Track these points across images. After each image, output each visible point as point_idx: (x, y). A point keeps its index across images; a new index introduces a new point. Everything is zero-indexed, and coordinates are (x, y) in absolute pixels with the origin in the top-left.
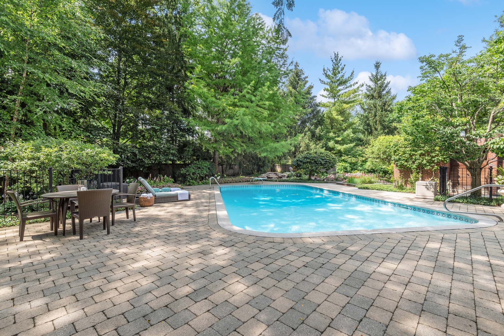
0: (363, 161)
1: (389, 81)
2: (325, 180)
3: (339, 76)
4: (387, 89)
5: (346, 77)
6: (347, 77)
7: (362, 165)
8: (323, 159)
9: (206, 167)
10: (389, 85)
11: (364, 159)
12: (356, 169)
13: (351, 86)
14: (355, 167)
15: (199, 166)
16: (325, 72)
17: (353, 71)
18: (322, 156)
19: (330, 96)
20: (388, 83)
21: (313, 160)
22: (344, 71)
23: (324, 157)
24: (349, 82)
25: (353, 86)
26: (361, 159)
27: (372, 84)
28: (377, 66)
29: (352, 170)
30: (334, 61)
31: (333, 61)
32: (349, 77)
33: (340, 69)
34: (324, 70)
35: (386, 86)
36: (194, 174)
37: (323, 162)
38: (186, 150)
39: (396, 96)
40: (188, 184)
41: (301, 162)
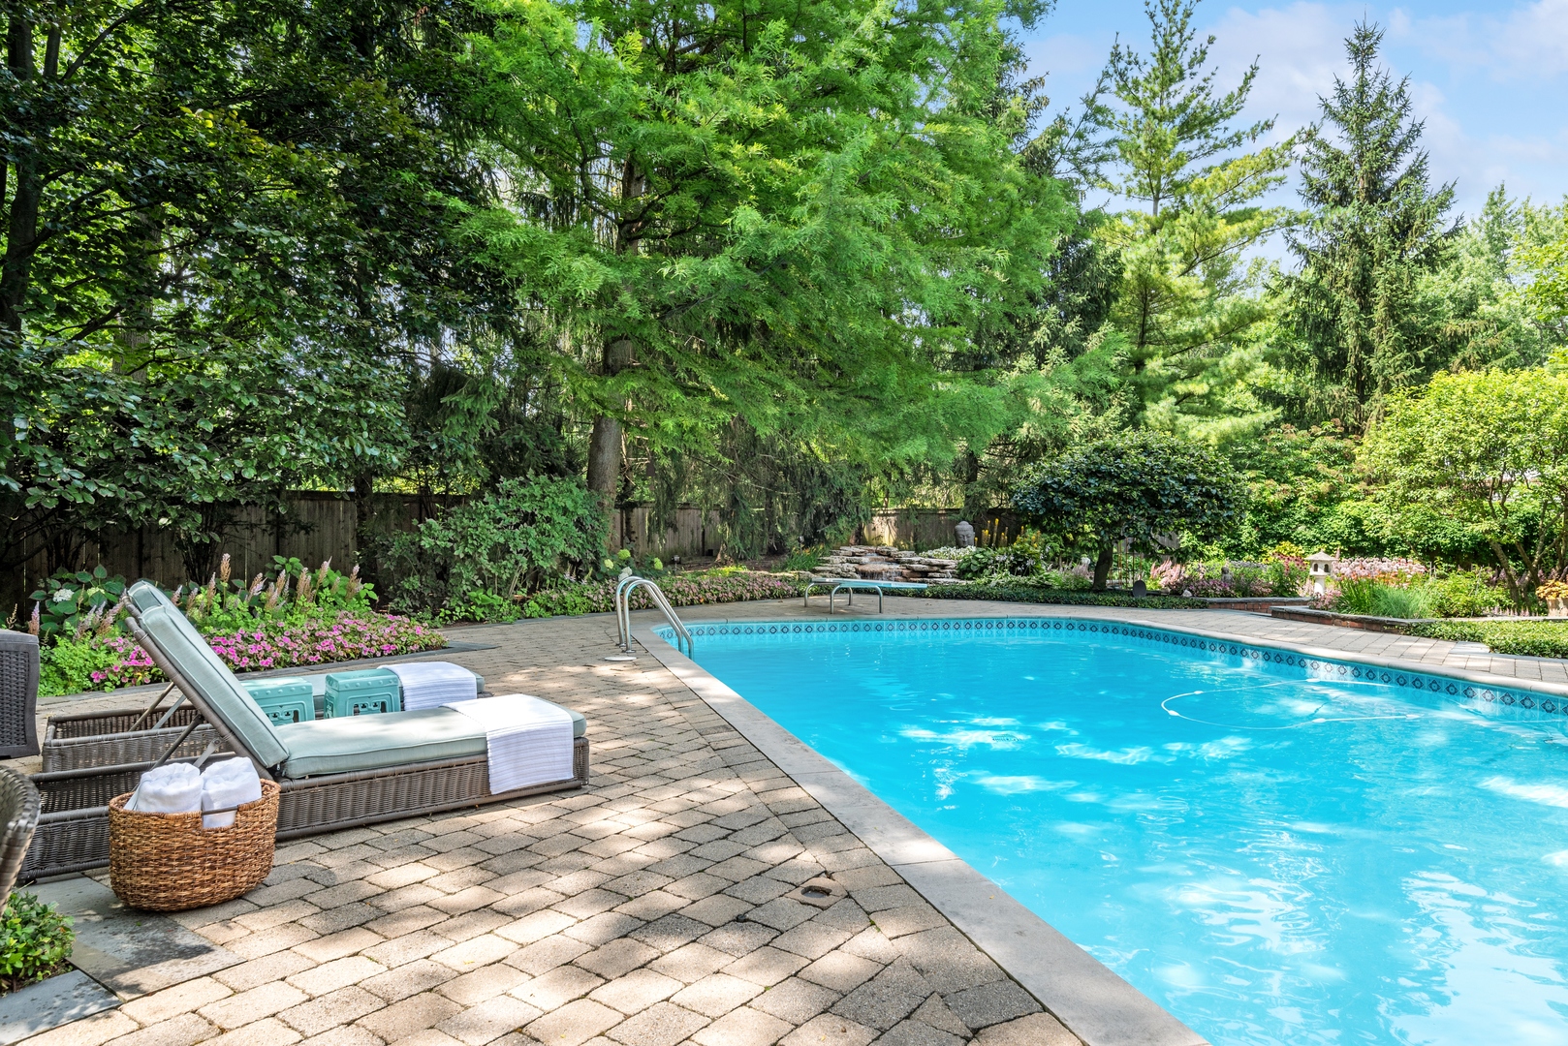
0: (1319, 499)
1: (1417, 122)
2: (1187, 593)
3: (1182, 90)
4: (1407, 160)
5: (1219, 93)
6: (1223, 97)
7: (1314, 518)
8: (1187, 483)
9: (565, 511)
10: (1418, 142)
11: (1323, 487)
12: (1287, 538)
13: (1237, 140)
14: (1278, 527)
15: (526, 507)
16: (1122, 65)
17: (1255, 68)
18: (1182, 467)
19: (1134, 184)
20: (1415, 131)
21: (1135, 483)
22: (1203, 71)
23: (1193, 469)
24: (1222, 124)
25: (1246, 142)
26: (1308, 488)
27: (1337, 137)
28: (1362, 50)
29: (1264, 538)
30: (1160, 18)
31: (1152, 16)
32: (1230, 99)
33: (1185, 59)
34: (1116, 56)
35: (1404, 145)
36: (499, 552)
37: (1191, 499)
38: (454, 410)
39: (1450, 193)
40: (460, 612)
41: (1069, 493)
